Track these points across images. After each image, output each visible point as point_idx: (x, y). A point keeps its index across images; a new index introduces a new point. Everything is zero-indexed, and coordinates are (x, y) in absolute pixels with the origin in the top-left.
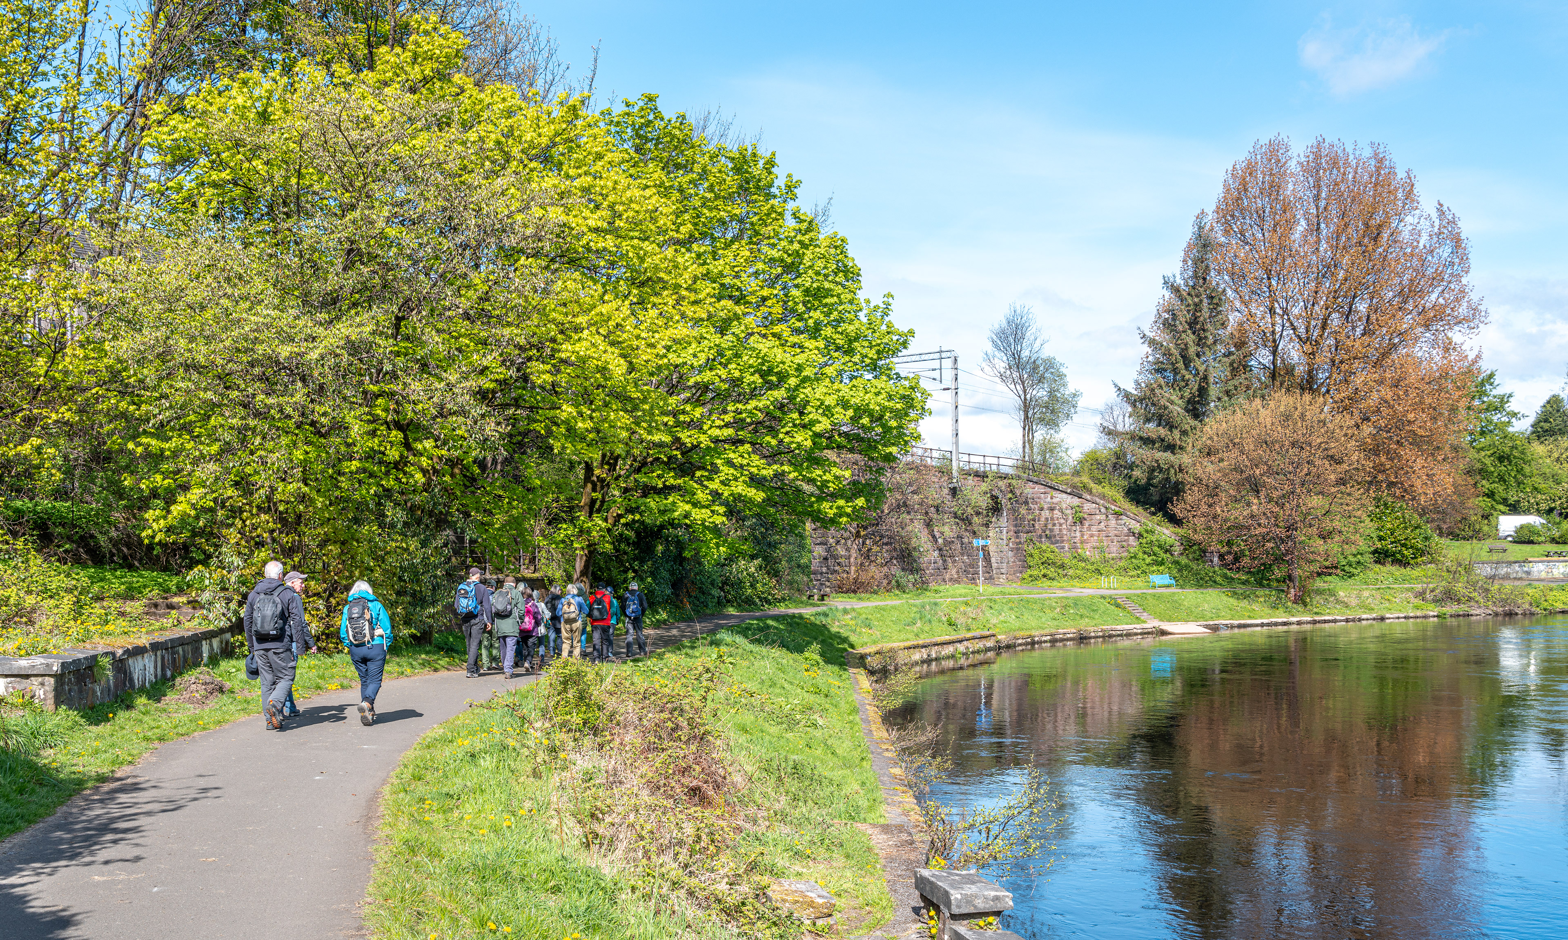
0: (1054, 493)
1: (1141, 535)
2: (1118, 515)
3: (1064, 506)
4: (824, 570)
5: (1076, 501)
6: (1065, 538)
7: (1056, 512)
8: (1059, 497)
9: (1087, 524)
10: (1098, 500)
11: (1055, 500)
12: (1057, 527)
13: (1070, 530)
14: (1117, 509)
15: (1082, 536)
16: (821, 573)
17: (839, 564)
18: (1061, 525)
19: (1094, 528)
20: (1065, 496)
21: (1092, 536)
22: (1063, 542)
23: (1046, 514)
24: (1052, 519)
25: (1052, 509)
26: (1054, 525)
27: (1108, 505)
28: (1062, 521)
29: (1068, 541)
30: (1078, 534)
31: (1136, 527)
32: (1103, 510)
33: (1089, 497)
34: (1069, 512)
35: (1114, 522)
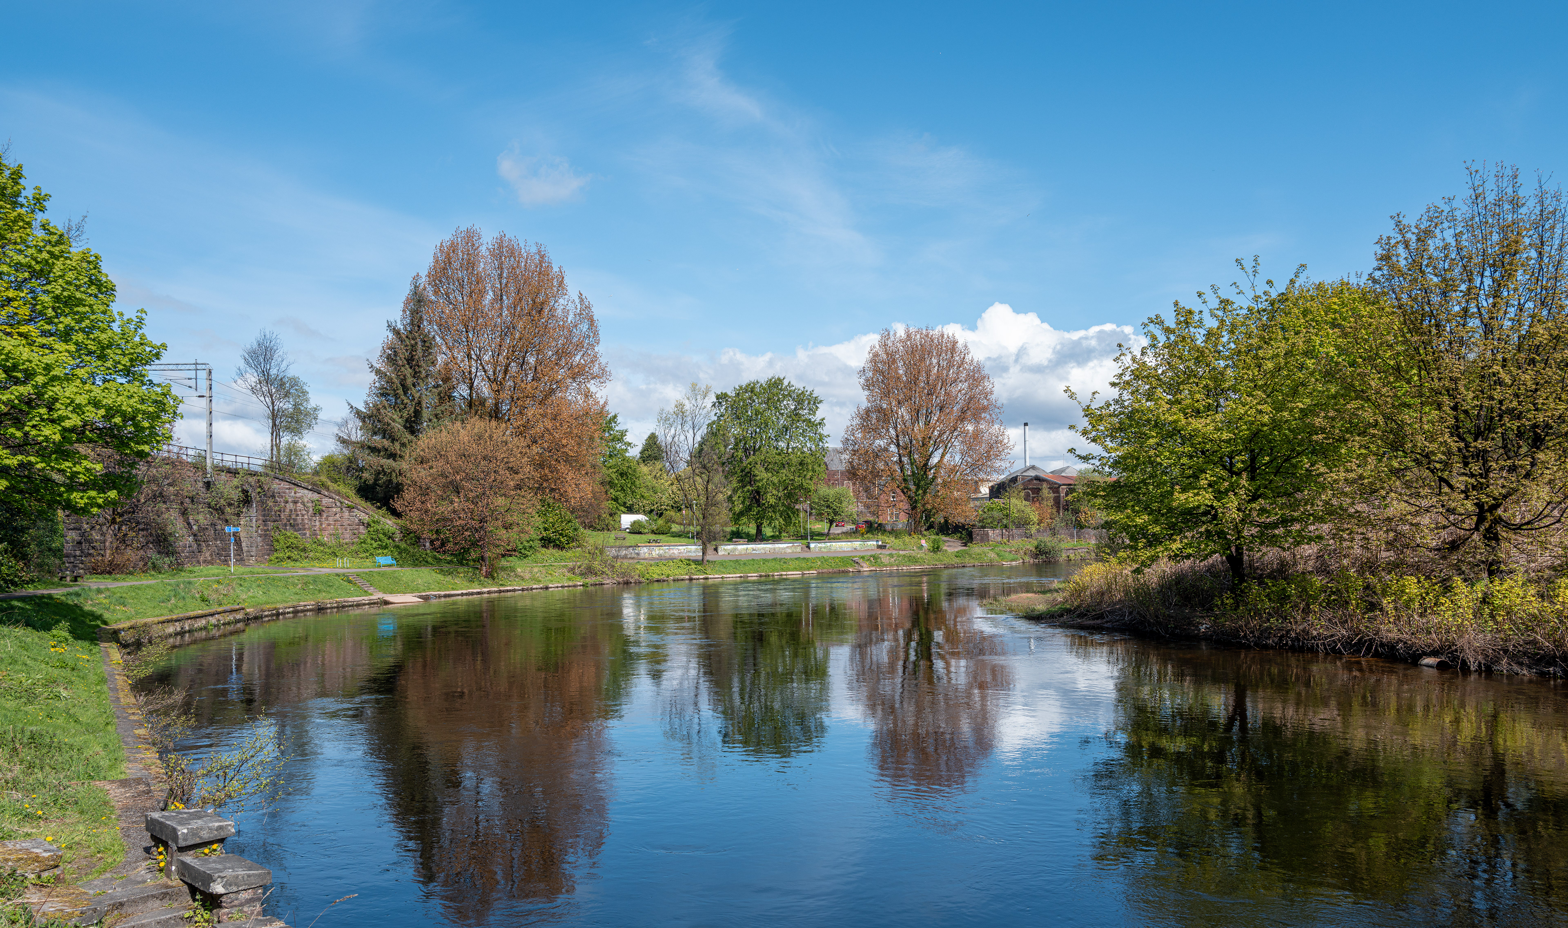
0: (297, 489)
1: (369, 525)
2: (350, 508)
3: (306, 500)
4: (78, 553)
5: (316, 496)
6: (307, 526)
7: (299, 504)
8: (301, 492)
9: (325, 515)
10: (334, 496)
11: (298, 495)
12: (300, 517)
13: (310, 520)
14: (350, 503)
15: (321, 524)
16: (75, 556)
17: (93, 548)
18: (303, 515)
19: (331, 519)
20: (306, 491)
21: (329, 525)
22: (305, 529)
23: (290, 506)
24: (296, 510)
25: (295, 502)
26: (297, 515)
27: (342, 500)
28: (304, 512)
29: (309, 529)
30: (318, 523)
31: (366, 518)
32: (338, 504)
33: (326, 493)
34: (310, 505)
35: (347, 514)
